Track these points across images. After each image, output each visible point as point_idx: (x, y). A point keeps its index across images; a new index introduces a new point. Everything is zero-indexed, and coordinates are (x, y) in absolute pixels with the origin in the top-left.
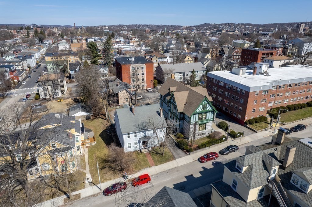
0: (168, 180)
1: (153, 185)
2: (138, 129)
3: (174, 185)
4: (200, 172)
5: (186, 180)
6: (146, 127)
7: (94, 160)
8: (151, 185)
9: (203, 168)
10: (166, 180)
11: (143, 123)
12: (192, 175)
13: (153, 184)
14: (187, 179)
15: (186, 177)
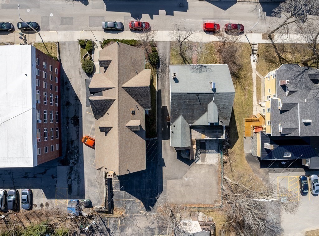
0: (189, 20)
1: (203, 19)
2: (208, 67)
3: (186, 11)
4: (158, 14)
5: (175, 12)
6: (197, 67)
7: (247, 88)
8: (204, 21)
9: (152, 18)
10: (191, 20)
11: (200, 72)
12: (167, 14)
13: (202, 21)
14: (173, 12)
15: (173, 15)
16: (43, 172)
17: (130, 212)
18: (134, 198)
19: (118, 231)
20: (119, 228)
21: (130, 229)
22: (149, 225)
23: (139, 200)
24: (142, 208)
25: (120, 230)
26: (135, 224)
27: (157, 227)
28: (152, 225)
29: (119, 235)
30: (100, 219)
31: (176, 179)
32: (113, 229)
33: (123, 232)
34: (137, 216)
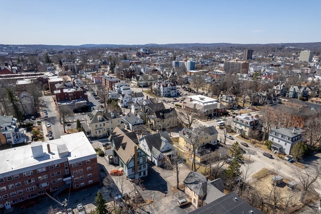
16: (89, 195)
17: (156, 199)
18: (154, 191)
19: (155, 211)
20: (155, 209)
21: (162, 207)
22: (172, 200)
23: (157, 191)
24: (162, 194)
25: (156, 210)
26: (163, 203)
27: (177, 199)
28: (174, 199)
29: (157, 213)
30: (139, 209)
31: (170, 176)
32: (151, 211)
33: (159, 210)
34: (162, 199)
